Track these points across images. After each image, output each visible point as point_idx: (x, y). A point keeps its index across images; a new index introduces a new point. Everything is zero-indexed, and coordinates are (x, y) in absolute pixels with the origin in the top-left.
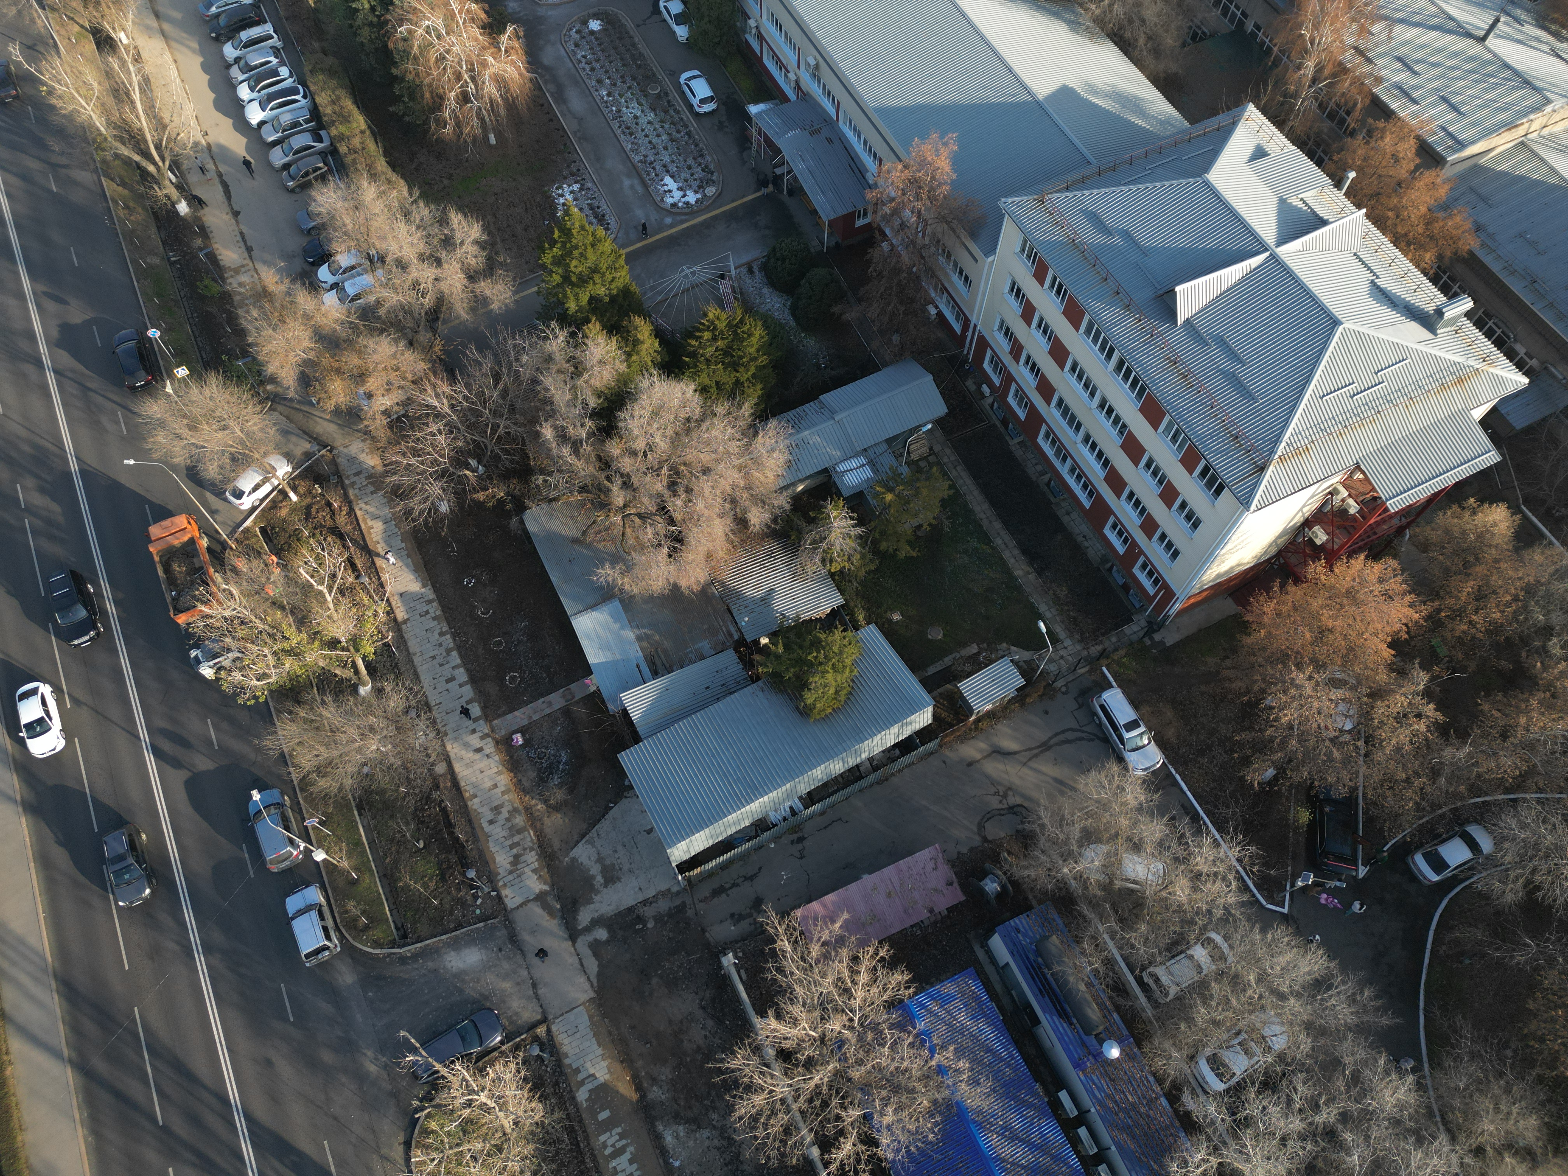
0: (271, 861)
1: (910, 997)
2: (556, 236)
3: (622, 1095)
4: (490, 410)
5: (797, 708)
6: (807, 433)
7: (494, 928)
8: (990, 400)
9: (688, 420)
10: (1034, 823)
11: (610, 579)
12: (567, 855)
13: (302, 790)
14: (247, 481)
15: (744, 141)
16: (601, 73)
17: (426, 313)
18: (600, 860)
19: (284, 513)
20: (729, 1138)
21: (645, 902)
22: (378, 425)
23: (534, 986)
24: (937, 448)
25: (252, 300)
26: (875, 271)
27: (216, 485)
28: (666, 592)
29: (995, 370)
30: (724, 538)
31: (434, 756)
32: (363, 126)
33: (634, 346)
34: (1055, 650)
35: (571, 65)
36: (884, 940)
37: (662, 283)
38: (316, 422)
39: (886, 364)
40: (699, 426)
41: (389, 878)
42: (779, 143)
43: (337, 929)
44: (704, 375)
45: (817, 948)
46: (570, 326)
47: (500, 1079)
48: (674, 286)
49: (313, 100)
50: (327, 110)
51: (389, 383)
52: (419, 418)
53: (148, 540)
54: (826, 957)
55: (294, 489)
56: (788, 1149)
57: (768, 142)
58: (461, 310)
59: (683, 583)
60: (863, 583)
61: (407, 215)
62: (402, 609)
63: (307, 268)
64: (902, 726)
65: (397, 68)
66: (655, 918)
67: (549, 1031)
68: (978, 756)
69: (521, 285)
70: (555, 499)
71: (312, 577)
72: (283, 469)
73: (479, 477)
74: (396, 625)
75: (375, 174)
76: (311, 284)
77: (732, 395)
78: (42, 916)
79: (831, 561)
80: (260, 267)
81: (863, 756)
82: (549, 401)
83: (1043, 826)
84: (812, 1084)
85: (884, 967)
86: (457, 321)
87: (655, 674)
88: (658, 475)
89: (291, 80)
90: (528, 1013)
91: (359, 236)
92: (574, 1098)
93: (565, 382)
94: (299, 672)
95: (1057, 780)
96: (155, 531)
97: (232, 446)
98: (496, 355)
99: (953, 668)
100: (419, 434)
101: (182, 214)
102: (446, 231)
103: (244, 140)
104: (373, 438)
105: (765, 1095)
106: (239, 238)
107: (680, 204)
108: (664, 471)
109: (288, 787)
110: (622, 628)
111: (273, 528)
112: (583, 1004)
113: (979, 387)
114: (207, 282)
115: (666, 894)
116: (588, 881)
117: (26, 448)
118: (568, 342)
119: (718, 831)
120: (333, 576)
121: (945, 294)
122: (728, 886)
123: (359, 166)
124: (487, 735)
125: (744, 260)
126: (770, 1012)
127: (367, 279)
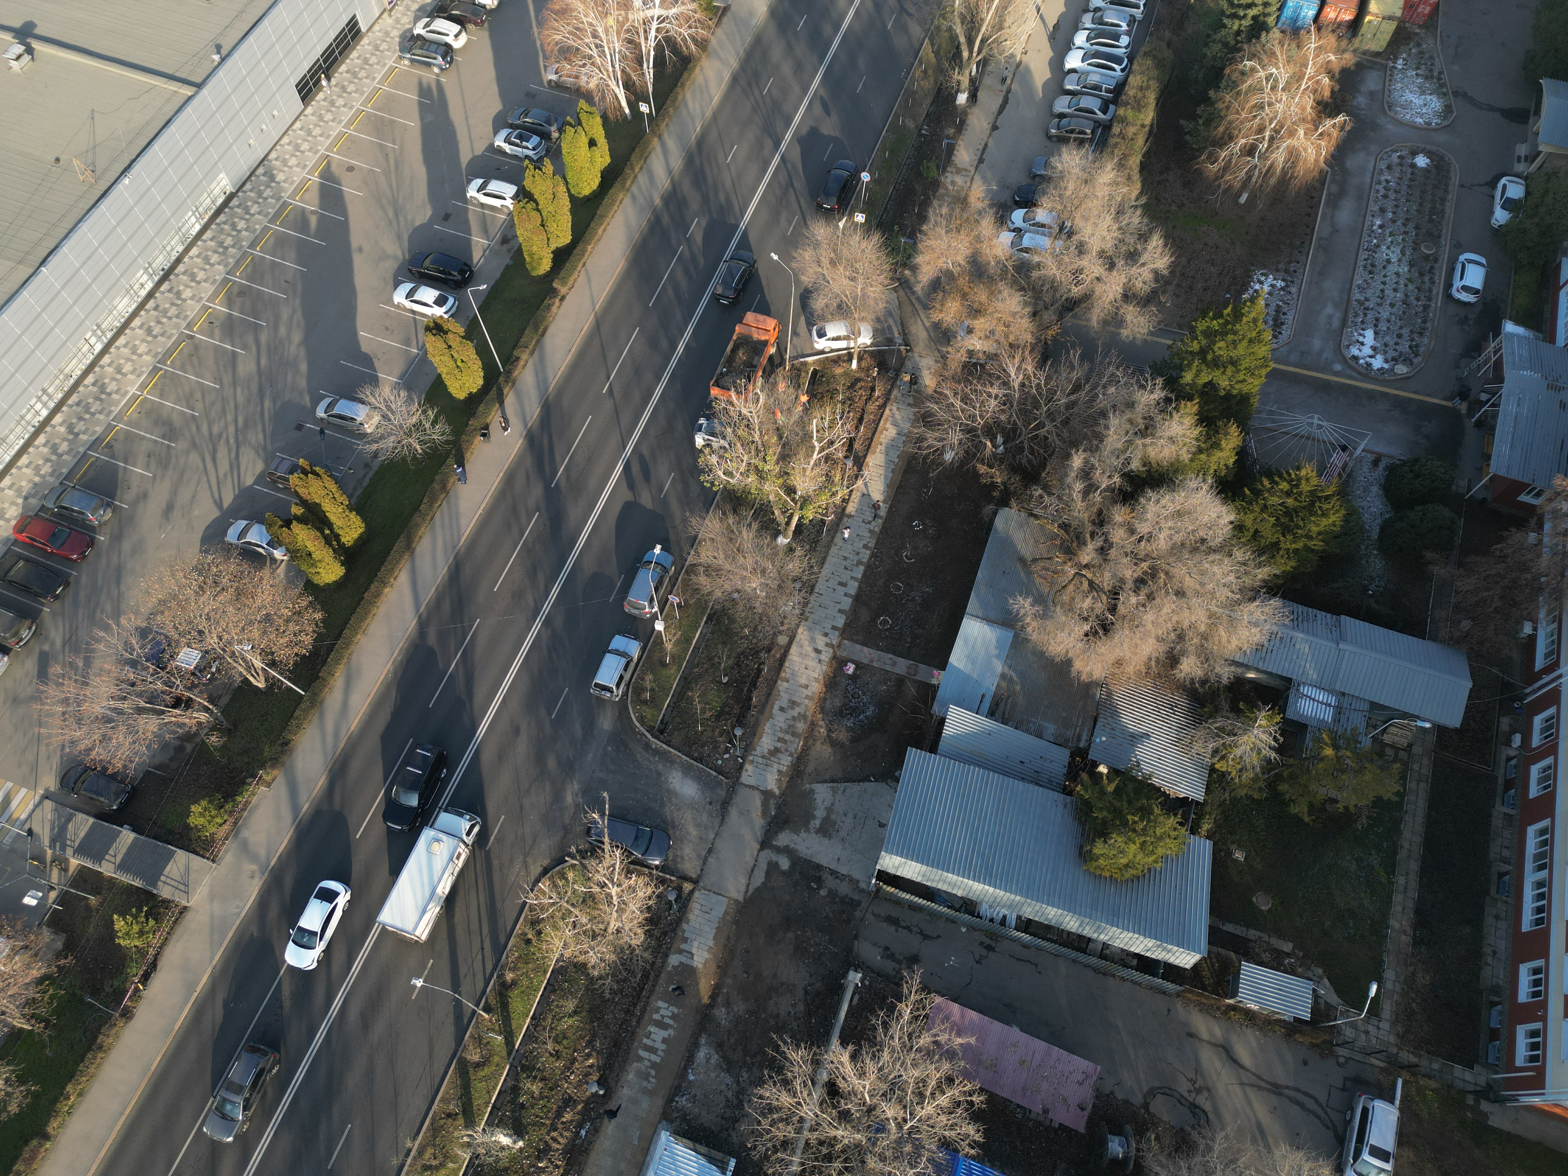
0: (630, 603)
1: (966, 1156)
2: (1226, 312)
3: (698, 989)
4: (1049, 410)
5: (1081, 847)
6: (1301, 635)
7: (720, 783)
8: (1512, 753)
9: (1203, 541)
10: (1204, 1137)
11: (1022, 612)
12: (811, 783)
13: (687, 572)
14: (834, 329)
15: (1474, 348)
16: (1389, 205)
17: (1067, 300)
18: (829, 810)
19: (839, 371)
20: (741, 1102)
21: (833, 873)
22: (957, 357)
23: (710, 851)
24: (1417, 750)
25: (950, 200)
26: (1501, 550)
27: (813, 316)
28: (1057, 660)
29: (1543, 730)
30: (1145, 659)
31: (785, 627)
32: (1148, 121)
33: (1212, 447)
34: (1367, 1020)
35: (1368, 181)
36: (987, 1091)
37: (1283, 415)
38: (916, 322)
39: (1434, 638)
40: (1208, 554)
41: (687, 682)
42: (1508, 373)
43: (628, 685)
44: (1252, 516)
45: (928, 1039)
46: (1172, 391)
47: (634, 891)
48: (1292, 425)
49: (1127, 77)
50: (1130, 92)
51: (992, 332)
52: (990, 375)
53: (740, 321)
54: (929, 1054)
55: (860, 359)
56: (774, 1158)
57: (1498, 365)
58: (1095, 317)
59: (1078, 665)
60: (1234, 800)
61: (1120, 212)
62: (855, 505)
63: (1010, 202)
64: (1159, 946)
65: (1216, 92)
66: (830, 891)
67: (692, 892)
68: (1205, 1036)
69: (1160, 331)
70: (1036, 517)
71: (818, 431)
72: (865, 339)
73: (994, 454)
74: (841, 513)
75: (1123, 165)
76: (1002, 216)
77: (1260, 552)
78: (480, 511)
79: (1223, 758)
80: (977, 178)
81: (1102, 937)
82: (1100, 438)
83: (1209, 1149)
84: (833, 1133)
85: (967, 1110)
86: (1084, 323)
87: (991, 714)
88: (1136, 564)
89: (1124, 50)
90: (690, 867)
91: (1069, 205)
92: (666, 956)
93: (1127, 432)
94: (753, 491)
95: (1259, 1125)
96: (750, 317)
97: (846, 296)
98: (1091, 370)
99: (1252, 944)
100: (979, 387)
101: (958, 103)
102: (1139, 247)
103: (1048, 75)
104: (945, 364)
105: (793, 1101)
106: (981, 148)
107: (1361, 361)
108: (1145, 566)
109: (680, 562)
110: (998, 657)
111: (822, 376)
112: (730, 898)
113: (1513, 732)
114: (932, 165)
115: (854, 882)
116: (808, 817)
117: (722, 197)
118: (1158, 403)
119: (932, 877)
120: (831, 443)
121: (1555, 625)
122: (903, 924)
123: (1116, 151)
124: (832, 646)
125: (1381, 448)
126: (850, 1047)
127: (1045, 242)
